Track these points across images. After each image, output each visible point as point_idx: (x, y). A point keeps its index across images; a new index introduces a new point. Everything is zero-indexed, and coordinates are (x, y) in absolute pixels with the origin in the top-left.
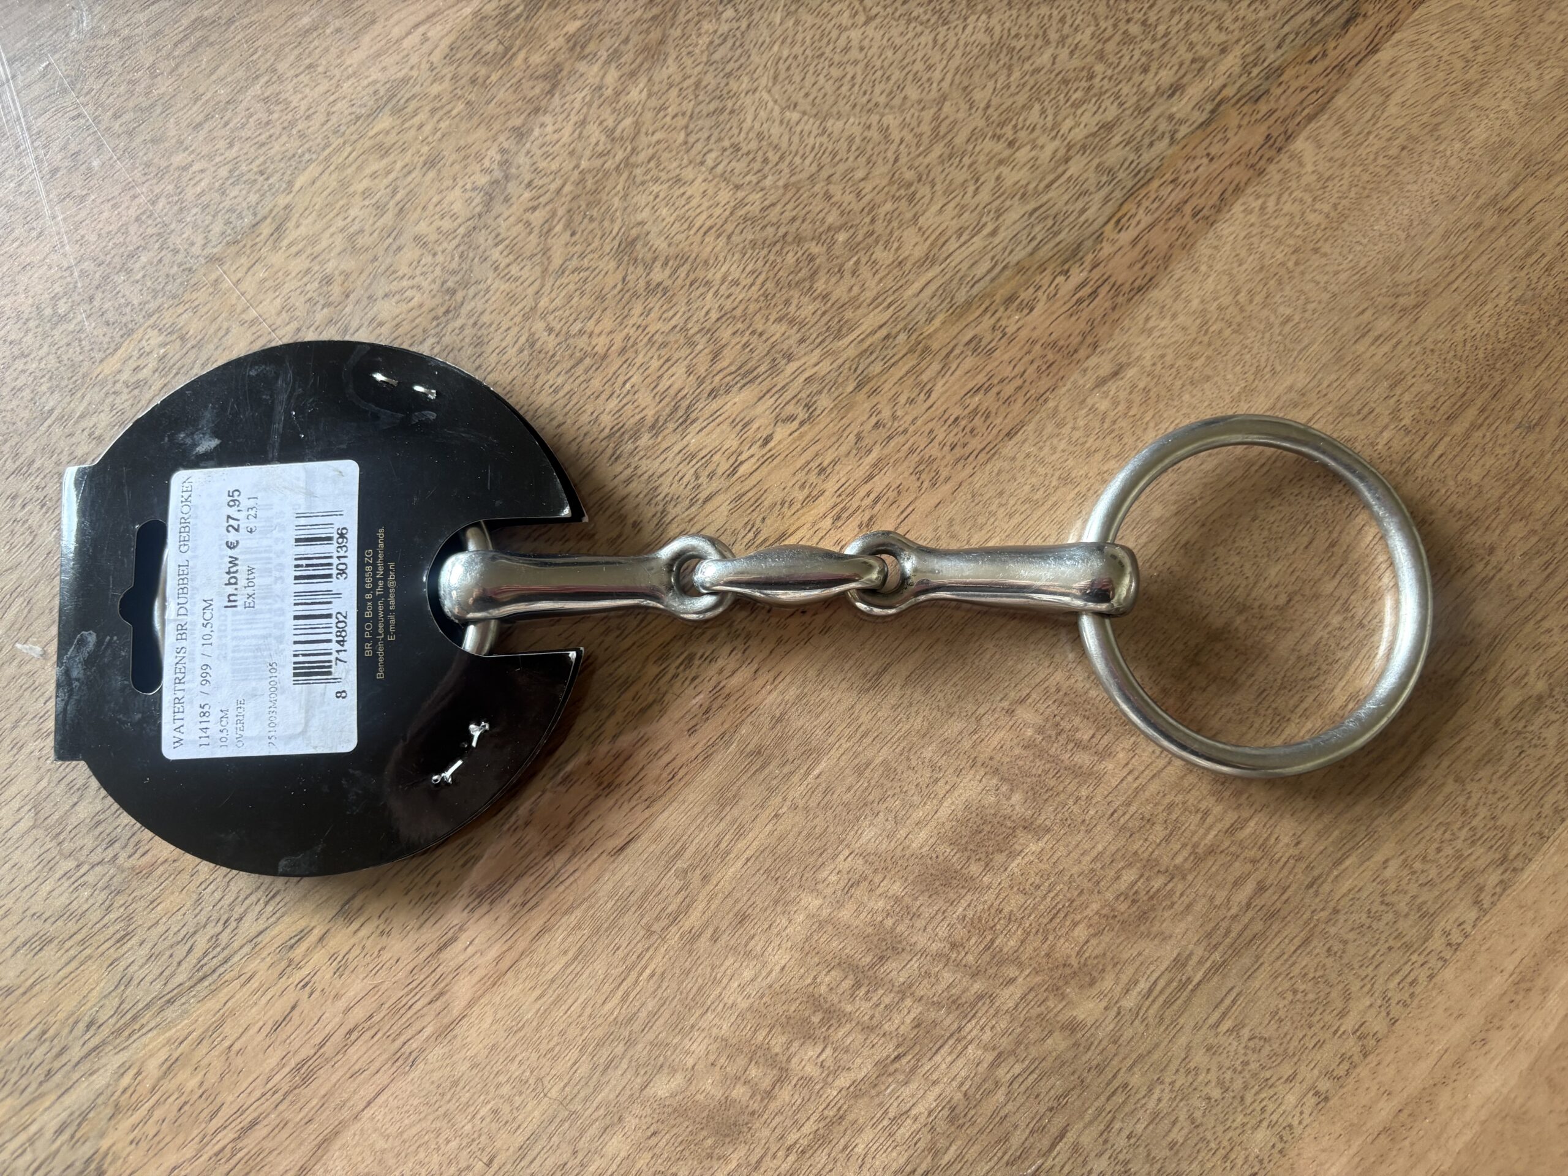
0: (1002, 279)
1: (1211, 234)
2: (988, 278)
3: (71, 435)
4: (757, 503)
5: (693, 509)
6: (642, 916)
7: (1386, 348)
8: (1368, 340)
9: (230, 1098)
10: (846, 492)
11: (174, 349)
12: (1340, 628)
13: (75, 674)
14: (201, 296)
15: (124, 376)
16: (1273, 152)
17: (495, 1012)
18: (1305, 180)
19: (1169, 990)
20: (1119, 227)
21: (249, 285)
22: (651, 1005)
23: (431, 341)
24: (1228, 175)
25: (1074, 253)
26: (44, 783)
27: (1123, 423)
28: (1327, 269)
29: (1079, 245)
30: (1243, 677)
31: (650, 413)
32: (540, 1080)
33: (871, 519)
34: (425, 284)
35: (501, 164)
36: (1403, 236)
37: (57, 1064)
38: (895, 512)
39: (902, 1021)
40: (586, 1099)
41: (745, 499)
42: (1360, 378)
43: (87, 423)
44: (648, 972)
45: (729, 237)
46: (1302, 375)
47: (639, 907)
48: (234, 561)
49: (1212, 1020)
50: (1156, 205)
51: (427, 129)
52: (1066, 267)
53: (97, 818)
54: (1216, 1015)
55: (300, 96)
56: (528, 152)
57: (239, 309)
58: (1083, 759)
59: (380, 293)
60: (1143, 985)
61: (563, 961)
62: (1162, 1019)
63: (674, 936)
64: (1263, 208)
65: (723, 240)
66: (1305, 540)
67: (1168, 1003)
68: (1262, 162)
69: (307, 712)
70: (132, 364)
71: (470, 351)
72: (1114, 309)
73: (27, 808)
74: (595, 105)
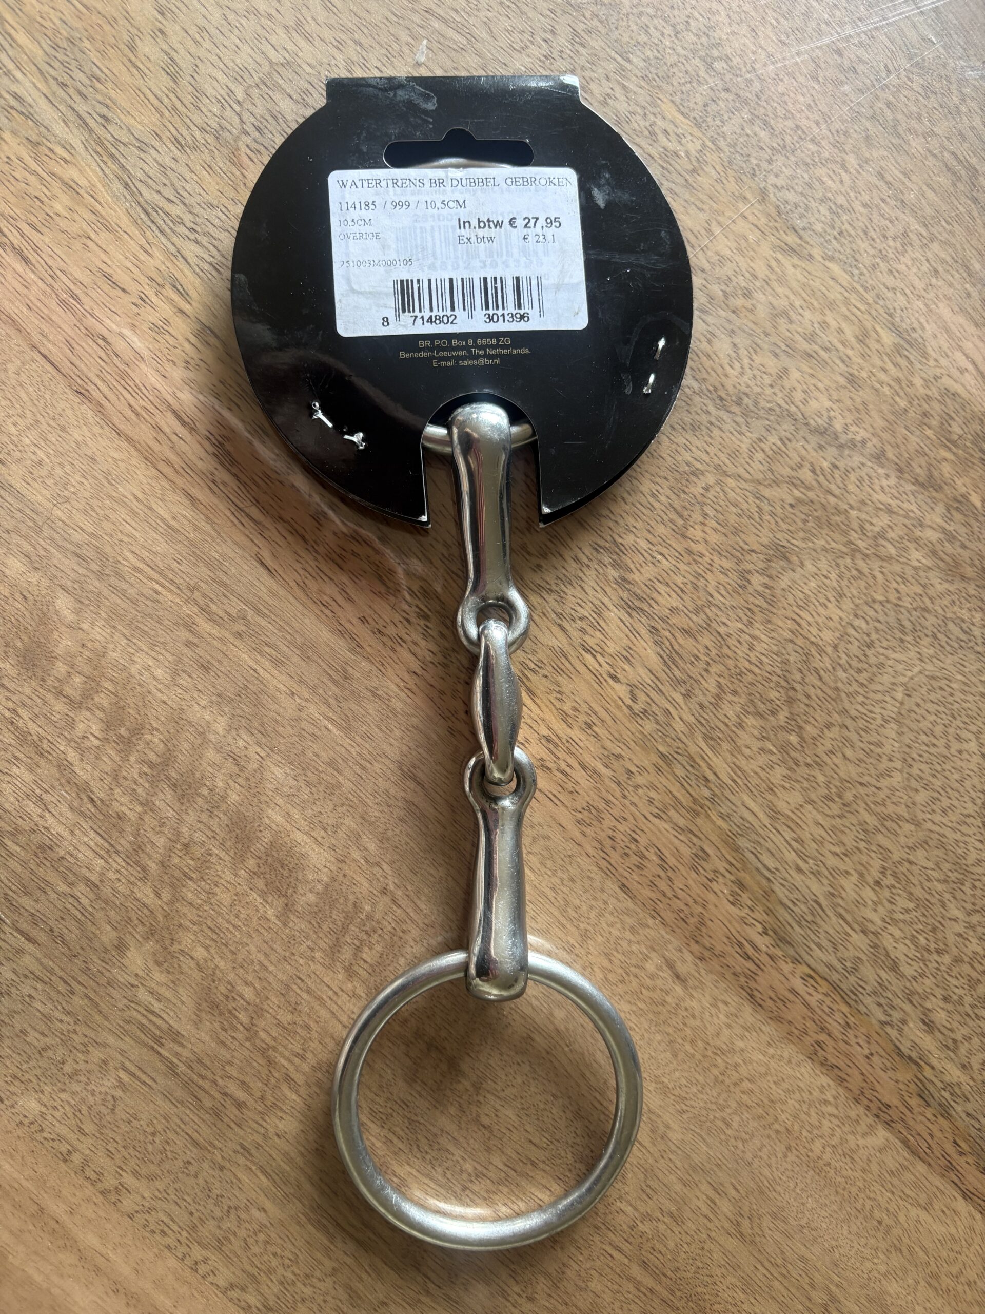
0: (759, 878)
1: (802, 1057)
2: (760, 866)
3: (608, 78)
4: (560, 671)
5: (553, 616)
6: (206, 583)
7: (705, 1210)
8: (711, 1193)
9: (47, 240)
10: (570, 746)
11: (684, 164)
12: (461, 1171)
13: (400, 93)
14: (732, 186)
15: (659, 122)
16: (875, 1111)
17: (122, 461)
18: (850, 1137)
19: (153, 1028)
20: (805, 978)
21: (742, 227)
22: (132, 591)
23: (695, 385)
24: (855, 1072)
25: (782, 939)
26: (308, 69)
27: (635, 983)
28: (773, 1159)
29: (790, 944)
30: (419, 1088)
31: (636, 577)
32: (67, 500)
33: (548, 768)
34: (745, 378)
35: (852, 441)
36: (803, 1222)
37: (71, 91)
38: (555, 789)
39: (123, 804)
40: (52, 539)
41: (563, 660)
42: (678, 1187)
43: (618, 92)
44: (160, 589)
45: (792, 641)
46: (680, 1136)
47: (214, 580)
48: (498, 224)
49: (128, 1064)
50: (826, 1009)
51: (882, 376)
52: (770, 932)
53: (279, 116)
54: (133, 1069)
55: (909, 263)
56: (863, 464)
57: (721, 219)
58: (347, 954)
59: (737, 340)
60: (157, 1006)
61: (167, 516)
62: (129, 1022)
63: (189, 610)
64: (826, 1102)
65: (788, 635)
66: (536, 1141)
67: (142, 1028)
68: (866, 1102)
69: (370, 293)
70: (670, 128)
71: (687, 420)
72: (734, 974)
73: (287, 56)
74: (906, 522)
